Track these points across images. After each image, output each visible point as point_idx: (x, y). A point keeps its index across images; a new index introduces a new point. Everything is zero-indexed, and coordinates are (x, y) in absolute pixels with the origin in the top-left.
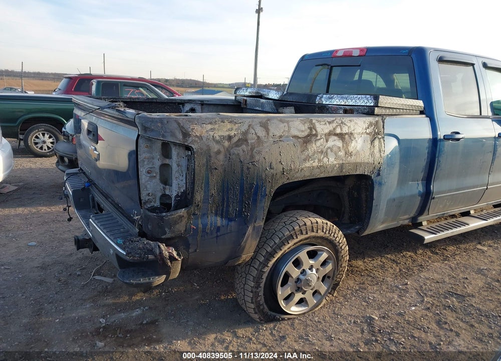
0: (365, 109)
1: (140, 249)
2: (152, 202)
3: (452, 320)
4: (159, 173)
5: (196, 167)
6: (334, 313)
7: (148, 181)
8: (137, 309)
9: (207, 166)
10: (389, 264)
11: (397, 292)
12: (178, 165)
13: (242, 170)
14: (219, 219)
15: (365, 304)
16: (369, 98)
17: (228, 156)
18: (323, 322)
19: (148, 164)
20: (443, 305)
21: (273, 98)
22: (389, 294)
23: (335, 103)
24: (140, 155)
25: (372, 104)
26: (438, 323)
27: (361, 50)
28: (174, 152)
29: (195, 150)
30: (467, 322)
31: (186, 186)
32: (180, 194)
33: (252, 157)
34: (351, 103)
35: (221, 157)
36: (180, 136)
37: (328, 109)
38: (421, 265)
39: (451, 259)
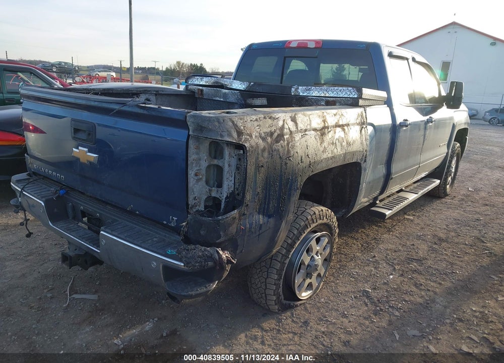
0: (348, 100)
1: (199, 257)
2: (197, 206)
3: (424, 281)
4: (205, 175)
5: (248, 166)
6: (334, 292)
7: (195, 184)
8: (147, 322)
9: (256, 165)
10: (350, 241)
11: (371, 265)
12: (229, 166)
13: (281, 166)
14: (261, 217)
15: (353, 279)
16: (352, 91)
17: (271, 152)
18: (329, 302)
19: (196, 166)
20: (410, 270)
21: (238, 88)
22: (366, 268)
23: (314, 95)
24: (190, 157)
25: (356, 96)
26: (416, 285)
27: (317, 42)
28: (227, 151)
29: (247, 149)
30: (435, 281)
31: (234, 186)
32: (229, 195)
33: (289, 151)
34: (332, 95)
35: (266, 154)
36: (235, 135)
37: (307, 101)
38: (375, 238)
39: (393, 229)
